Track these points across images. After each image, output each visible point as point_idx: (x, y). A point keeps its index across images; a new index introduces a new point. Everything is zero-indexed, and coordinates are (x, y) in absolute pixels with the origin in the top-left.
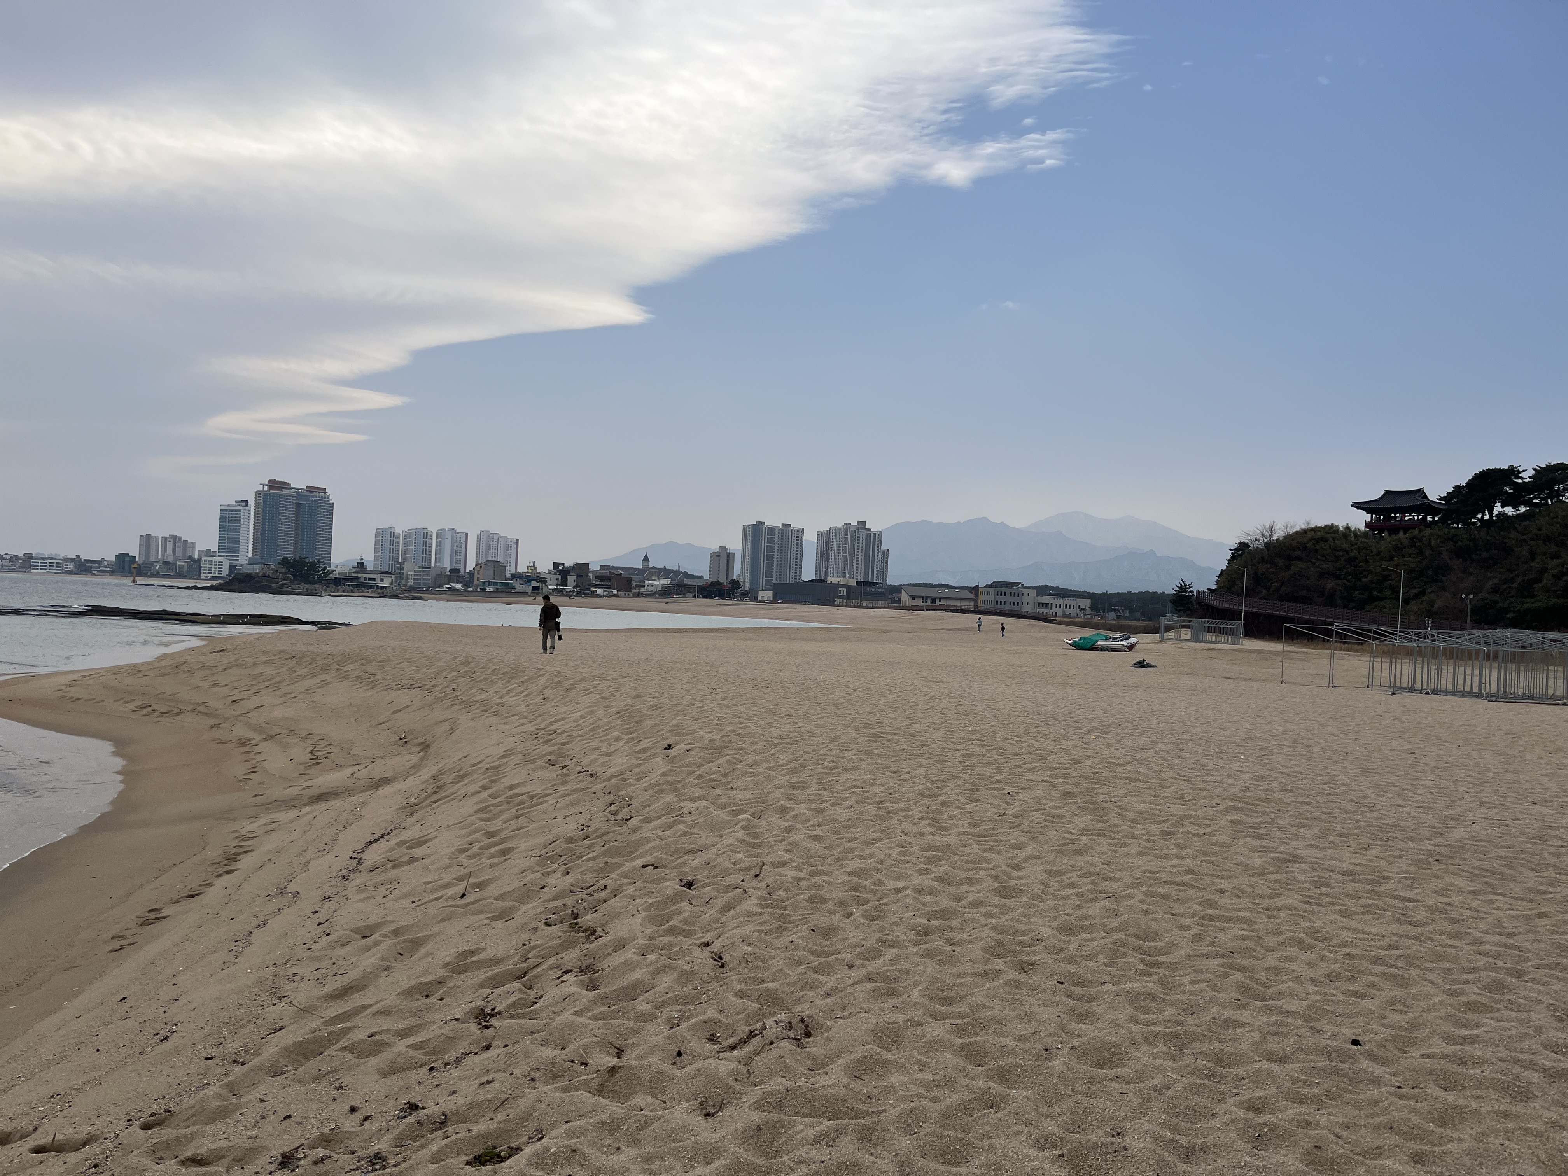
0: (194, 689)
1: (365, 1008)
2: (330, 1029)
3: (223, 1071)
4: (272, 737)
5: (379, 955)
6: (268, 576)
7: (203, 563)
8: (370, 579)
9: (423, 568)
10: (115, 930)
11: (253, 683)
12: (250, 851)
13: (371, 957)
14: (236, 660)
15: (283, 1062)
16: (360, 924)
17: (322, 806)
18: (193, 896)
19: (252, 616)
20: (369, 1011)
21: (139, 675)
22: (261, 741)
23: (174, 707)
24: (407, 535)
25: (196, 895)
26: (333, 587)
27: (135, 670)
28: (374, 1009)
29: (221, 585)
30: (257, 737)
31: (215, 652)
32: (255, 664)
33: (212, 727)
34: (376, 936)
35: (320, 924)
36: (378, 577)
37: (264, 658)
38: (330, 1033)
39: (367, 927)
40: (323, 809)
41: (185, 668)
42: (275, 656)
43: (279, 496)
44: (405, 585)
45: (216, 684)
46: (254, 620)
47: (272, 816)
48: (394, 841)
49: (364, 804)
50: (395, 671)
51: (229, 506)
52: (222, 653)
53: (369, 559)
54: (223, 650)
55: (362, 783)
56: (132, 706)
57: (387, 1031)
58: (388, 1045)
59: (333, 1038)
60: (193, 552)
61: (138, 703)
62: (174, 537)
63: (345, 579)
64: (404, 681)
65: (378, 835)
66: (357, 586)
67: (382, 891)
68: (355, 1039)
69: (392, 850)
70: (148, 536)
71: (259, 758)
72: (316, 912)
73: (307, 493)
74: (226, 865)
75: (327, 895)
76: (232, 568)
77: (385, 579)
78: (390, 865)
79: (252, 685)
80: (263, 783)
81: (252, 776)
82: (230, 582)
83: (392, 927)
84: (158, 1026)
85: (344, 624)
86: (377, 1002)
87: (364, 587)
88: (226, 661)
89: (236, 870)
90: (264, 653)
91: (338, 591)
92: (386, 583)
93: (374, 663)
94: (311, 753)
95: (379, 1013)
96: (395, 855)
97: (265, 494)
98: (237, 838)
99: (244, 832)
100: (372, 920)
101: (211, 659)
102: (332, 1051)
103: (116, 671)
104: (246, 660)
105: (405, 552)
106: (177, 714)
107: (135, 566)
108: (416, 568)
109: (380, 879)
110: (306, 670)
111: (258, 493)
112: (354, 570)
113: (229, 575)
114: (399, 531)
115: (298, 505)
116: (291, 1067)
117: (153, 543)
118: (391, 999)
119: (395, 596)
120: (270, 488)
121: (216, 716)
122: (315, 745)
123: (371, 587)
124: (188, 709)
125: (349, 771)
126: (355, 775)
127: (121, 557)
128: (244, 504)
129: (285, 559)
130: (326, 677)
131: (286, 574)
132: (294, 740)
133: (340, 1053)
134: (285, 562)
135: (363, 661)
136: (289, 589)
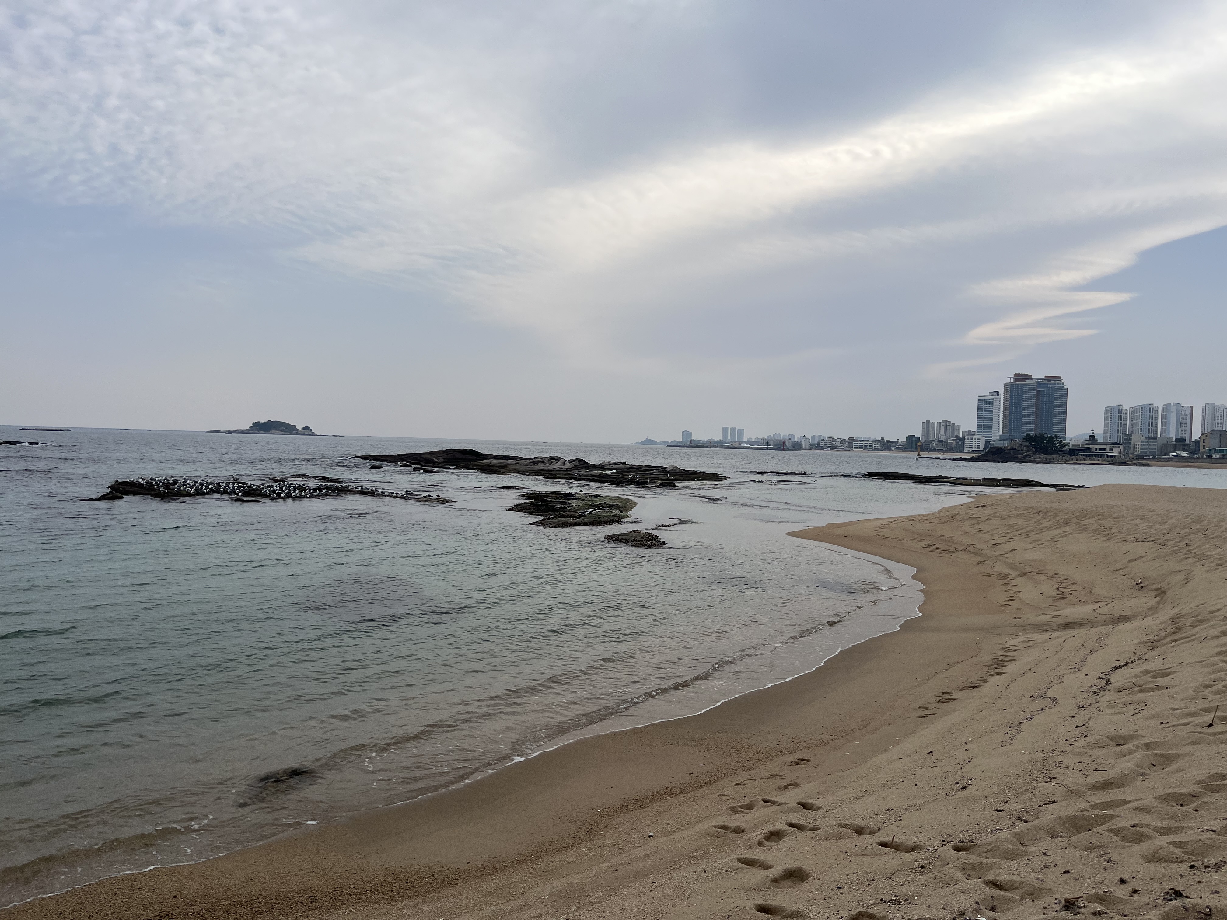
0: (965, 534)
1: (1126, 802)
2: (1096, 812)
3: (1010, 822)
4: (1025, 574)
5: (1134, 762)
6: (1015, 449)
7: (966, 440)
8: (1100, 449)
9: (1149, 438)
10: (921, 702)
11: (1008, 531)
12: (1014, 660)
13: (1127, 762)
14: (995, 513)
15: (1058, 829)
16: (1114, 733)
17: (1069, 633)
18: (973, 687)
19: (1003, 480)
20: (1129, 806)
21: (927, 522)
22: (1016, 576)
23: (951, 546)
24: (1134, 411)
25: (976, 687)
26: (1068, 457)
27: (923, 519)
28: (1134, 805)
29: (979, 456)
30: (1013, 574)
31: (978, 507)
32: (1009, 517)
33: (978, 563)
34: (1130, 746)
35: (1077, 727)
36: (1107, 448)
37: (1016, 512)
38: (1097, 815)
39: (1121, 737)
40: (1071, 635)
41: (957, 518)
42: (1024, 511)
43: (1023, 385)
44: (1133, 454)
45: (980, 531)
46: (1006, 483)
47: (1029, 636)
48: (1137, 670)
49: (1107, 635)
50: (1129, 526)
51: (984, 396)
52: (984, 507)
53: (1099, 431)
54: (984, 506)
55: (1104, 617)
56: (922, 544)
57: (1147, 826)
58: (1149, 837)
59: (1100, 820)
60: (959, 432)
61: (926, 542)
62: (946, 422)
63: (1078, 450)
64: (1138, 535)
65: (1122, 663)
66: (1089, 456)
67: (1131, 709)
68: (1119, 826)
69: (1136, 676)
70: (928, 422)
71: (1016, 589)
72: (1074, 717)
73: (1046, 382)
74: (996, 668)
75: (1081, 704)
76: (987, 443)
77: (1114, 449)
78: (1136, 689)
79: (1008, 533)
80: (1020, 609)
81: (1010, 603)
82: (986, 454)
83: (1145, 741)
84: (958, 778)
85: (1079, 487)
86: (1136, 800)
87: (1095, 455)
88: (987, 513)
89: (1004, 673)
90: (1016, 508)
91: (1072, 460)
92: (1115, 452)
93: (1109, 519)
94: (1058, 589)
95: (1138, 809)
96: (1140, 680)
97: (1012, 385)
98: (1002, 648)
99: (1007, 645)
100: (1124, 732)
101: (976, 512)
102: (1100, 829)
103: (911, 519)
104: (1002, 513)
105: (1132, 426)
106: (954, 552)
107: (919, 444)
108: (1143, 439)
109: (1129, 699)
110: (1050, 523)
111: (1006, 385)
112: (1087, 442)
113: (985, 449)
114: (1126, 407)
115: (1038, 392)
116: (1065, 834)
117: (931, 427)
118: (1149, 801)
119: (1124, 463)
120: (1016, 380)
121: (981, 555)
122: (1061, 584)
123: (1102, 456)
124: (961, 549)
125: (1091, 607)
126: (1097, 611)
127: (911, 438)
128: (996, 394)
129: (1028, 435)
130: (1067, 529)
131: (1029, 447)
132: (1042, 578)
133: (1108, 834)
134: (1028, 437)
135: (1099, 517)
136: (1031, 459)
